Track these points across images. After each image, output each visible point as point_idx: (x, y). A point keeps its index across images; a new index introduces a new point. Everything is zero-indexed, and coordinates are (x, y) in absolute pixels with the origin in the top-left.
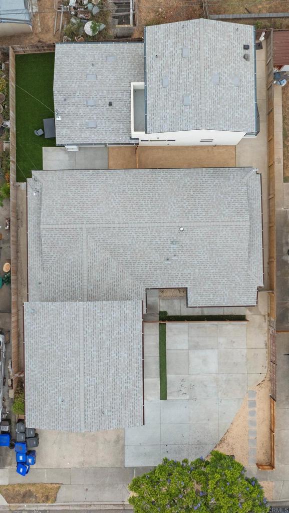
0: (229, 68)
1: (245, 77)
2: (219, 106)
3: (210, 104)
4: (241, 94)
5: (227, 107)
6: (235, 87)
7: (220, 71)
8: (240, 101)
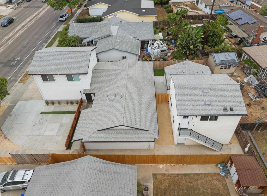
0: (214, 98)
1: (212, 109)
2: (189, 93)
3: (190, 88)
4: (201, 106)
5: (190, 97)
6: (204, 102)
7: (211, 94)
8: (196, 105)
